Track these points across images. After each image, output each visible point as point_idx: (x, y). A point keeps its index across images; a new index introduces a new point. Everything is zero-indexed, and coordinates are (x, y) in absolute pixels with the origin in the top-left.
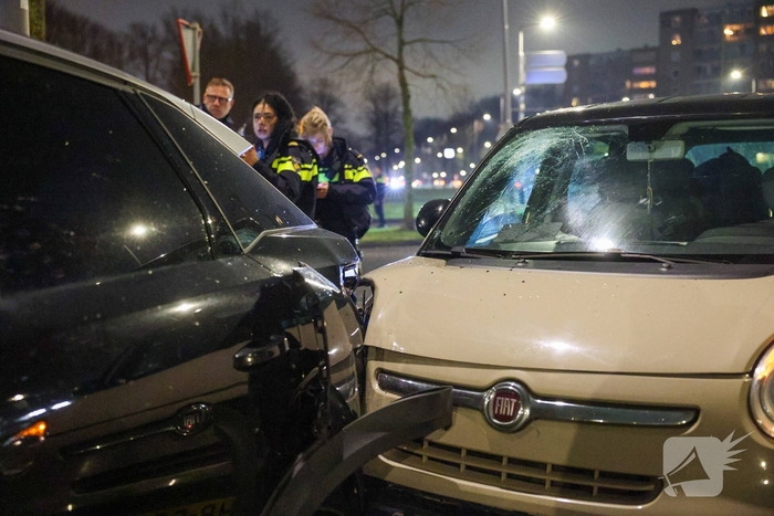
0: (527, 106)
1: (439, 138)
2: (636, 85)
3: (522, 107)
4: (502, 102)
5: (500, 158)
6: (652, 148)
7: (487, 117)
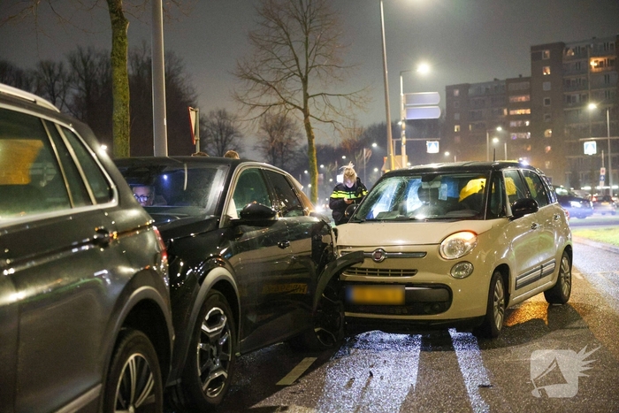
1: (331, 165)
2: (512, 113)
5: (377, 188)
7: (375, 145)
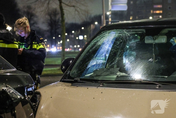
0: (112, 19)
1: (77, 31)
2: (155, 12)
3: (110, 19)
4: (102, 17)
5: (95, 42)
6: (155, 39)
7: (96, 23)
